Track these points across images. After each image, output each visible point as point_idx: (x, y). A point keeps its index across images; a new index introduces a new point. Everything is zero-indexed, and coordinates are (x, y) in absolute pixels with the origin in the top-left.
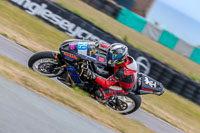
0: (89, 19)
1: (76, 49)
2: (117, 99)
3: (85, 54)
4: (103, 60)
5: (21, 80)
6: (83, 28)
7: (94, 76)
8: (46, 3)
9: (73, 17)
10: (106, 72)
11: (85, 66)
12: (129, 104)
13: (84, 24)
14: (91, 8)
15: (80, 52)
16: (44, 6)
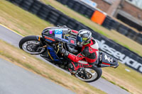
1: (53, 34)
2: (84, 71)
3: (61, 38)
4: (73, 42)
7: (67, 53)
8: (104, 39)
10: (76, 51)
11: (60, 46)
12: (93, 74)
13: (131, 54)
15: (56, 36)
16: (103, 41)
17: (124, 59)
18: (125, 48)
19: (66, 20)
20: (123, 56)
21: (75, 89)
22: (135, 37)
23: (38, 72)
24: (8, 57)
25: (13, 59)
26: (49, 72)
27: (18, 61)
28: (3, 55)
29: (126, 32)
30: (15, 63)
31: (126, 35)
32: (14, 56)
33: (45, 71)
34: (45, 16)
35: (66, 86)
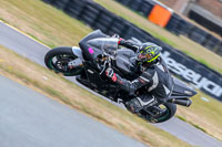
0: (217, 70)
5: (139, 135)
6: (210, 79)
8: (168, 50)
9: (198, 66)
13: (211, 74)
17: (199, 81)
18: (201, 64)
19: (110, 19)
20: (199, 76)
21: (123, 128)
22: (217, 47)
23: (67, 102)
24: (20, 77)
25: (28, 81)
26: (83, 101)
27: (36, 84)
28: (12, 73)
29: (203, 38)
30: (32, 86)
31: (203, 44)
32: (30, 76)
33: (77, 99)
34: (77, 13)
35: (110, 124)
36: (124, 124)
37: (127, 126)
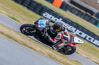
9: (75, 25)
14: (84, 20)
17: (75, 31)
19: (35, 4)
21: (42, 52)
23: (16, 41)
29: (77, 12)
33: (21, 40)
34: (20, 2)
36: (42, 50)
37: (43, 51)
